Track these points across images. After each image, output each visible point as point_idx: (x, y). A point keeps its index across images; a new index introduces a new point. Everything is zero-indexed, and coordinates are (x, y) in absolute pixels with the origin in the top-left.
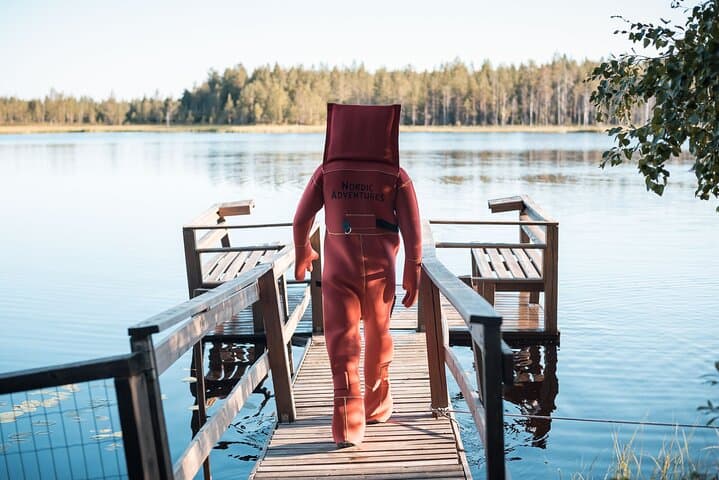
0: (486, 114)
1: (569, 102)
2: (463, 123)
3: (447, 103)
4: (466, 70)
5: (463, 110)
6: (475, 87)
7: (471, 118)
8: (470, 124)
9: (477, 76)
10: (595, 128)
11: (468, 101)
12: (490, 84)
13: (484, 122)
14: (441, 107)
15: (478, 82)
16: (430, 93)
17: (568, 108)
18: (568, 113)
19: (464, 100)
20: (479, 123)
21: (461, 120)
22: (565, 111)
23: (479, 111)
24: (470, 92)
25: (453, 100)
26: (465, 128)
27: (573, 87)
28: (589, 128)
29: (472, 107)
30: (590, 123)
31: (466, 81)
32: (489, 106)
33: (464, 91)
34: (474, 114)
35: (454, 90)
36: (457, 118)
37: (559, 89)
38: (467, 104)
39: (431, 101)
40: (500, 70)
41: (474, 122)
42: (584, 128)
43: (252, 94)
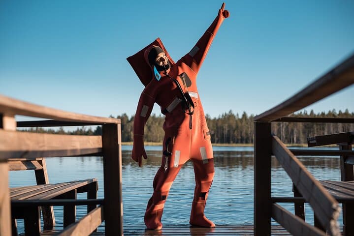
0: (245, 138)
1: (286, 132)
2: (234, 142)
3: (226, 132)
4: (235, 117)
5: (234, 136)
6: (240, 125)
7: (238, 140)
8: (237, 143)
9: (241, 120)
10: (300, 145)
11: (236, 131)
12: (247, 124)
13: (244, 142)
14: (223, 134)
15: (242, 123)
16: (217, 128)
17: (286, 135)
18: (286, 138)
19: (234, 131)
20: (242, 142)
21: (233, 140)
22: (284, 137)
23: (241, 137)
24: (237, 127)
25: (229, 131)
26: (234, 145)
27: (288, 125)
28: (297, 145)
29: (238, 135)
30: (297, 143)
31: (235, 122)
32: (247, 134)
33: (234, 126)
34: (239, 137)
35: (230, 126)
36: (231, 139)
37: (281, 125)
38: (236, 133)
39: (218, 132)
40: (251, 117)
41: (240, 141)
42: (295, 145)
43: (130, 127)
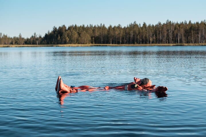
0: (145, 40)
1: (173, 36)
2: (137, 43)
3: (132, 36)
4: (138, 26)
5: (137, 39)
6: (141, 31)
7: (140, 41)
8: (140, 43)
9: (142, 28)
10: (182, 44)
11: (139, 36)
12: (146, 30)
13: (144, 43)
14: (130, 38)
15: (142, 30)
16: (126, 33)
17: (173, 38)
18: (173, 40)
19: (138, 35)
20: (142, 43)
21: (136, 42)
22: (172, 39)
23: (142, 39)
24: (139, 33)
25: (134, 35)
26: (137, 45)
27: (174, 31)
28: (180, 44)
29: (140, 38)
30: (180, 43)
31: (138, 29)
32: (146, 37)
33: (137, 33)
34: (141, 40)
35: (134, 32)
36: (135, 41)
37: (169, 31)
38: (138, 37)
39: (126, 36)
40: (149, 26)
41: (141, 43)
42: (178, 44)
43: (66, 34)
